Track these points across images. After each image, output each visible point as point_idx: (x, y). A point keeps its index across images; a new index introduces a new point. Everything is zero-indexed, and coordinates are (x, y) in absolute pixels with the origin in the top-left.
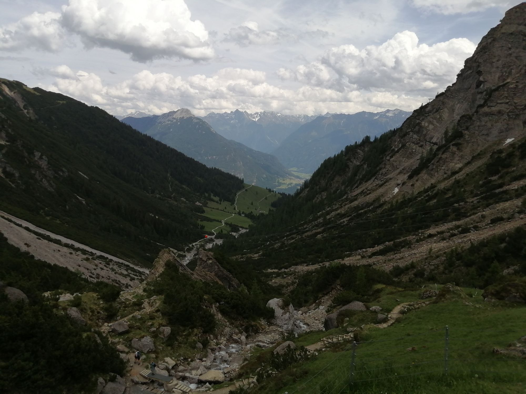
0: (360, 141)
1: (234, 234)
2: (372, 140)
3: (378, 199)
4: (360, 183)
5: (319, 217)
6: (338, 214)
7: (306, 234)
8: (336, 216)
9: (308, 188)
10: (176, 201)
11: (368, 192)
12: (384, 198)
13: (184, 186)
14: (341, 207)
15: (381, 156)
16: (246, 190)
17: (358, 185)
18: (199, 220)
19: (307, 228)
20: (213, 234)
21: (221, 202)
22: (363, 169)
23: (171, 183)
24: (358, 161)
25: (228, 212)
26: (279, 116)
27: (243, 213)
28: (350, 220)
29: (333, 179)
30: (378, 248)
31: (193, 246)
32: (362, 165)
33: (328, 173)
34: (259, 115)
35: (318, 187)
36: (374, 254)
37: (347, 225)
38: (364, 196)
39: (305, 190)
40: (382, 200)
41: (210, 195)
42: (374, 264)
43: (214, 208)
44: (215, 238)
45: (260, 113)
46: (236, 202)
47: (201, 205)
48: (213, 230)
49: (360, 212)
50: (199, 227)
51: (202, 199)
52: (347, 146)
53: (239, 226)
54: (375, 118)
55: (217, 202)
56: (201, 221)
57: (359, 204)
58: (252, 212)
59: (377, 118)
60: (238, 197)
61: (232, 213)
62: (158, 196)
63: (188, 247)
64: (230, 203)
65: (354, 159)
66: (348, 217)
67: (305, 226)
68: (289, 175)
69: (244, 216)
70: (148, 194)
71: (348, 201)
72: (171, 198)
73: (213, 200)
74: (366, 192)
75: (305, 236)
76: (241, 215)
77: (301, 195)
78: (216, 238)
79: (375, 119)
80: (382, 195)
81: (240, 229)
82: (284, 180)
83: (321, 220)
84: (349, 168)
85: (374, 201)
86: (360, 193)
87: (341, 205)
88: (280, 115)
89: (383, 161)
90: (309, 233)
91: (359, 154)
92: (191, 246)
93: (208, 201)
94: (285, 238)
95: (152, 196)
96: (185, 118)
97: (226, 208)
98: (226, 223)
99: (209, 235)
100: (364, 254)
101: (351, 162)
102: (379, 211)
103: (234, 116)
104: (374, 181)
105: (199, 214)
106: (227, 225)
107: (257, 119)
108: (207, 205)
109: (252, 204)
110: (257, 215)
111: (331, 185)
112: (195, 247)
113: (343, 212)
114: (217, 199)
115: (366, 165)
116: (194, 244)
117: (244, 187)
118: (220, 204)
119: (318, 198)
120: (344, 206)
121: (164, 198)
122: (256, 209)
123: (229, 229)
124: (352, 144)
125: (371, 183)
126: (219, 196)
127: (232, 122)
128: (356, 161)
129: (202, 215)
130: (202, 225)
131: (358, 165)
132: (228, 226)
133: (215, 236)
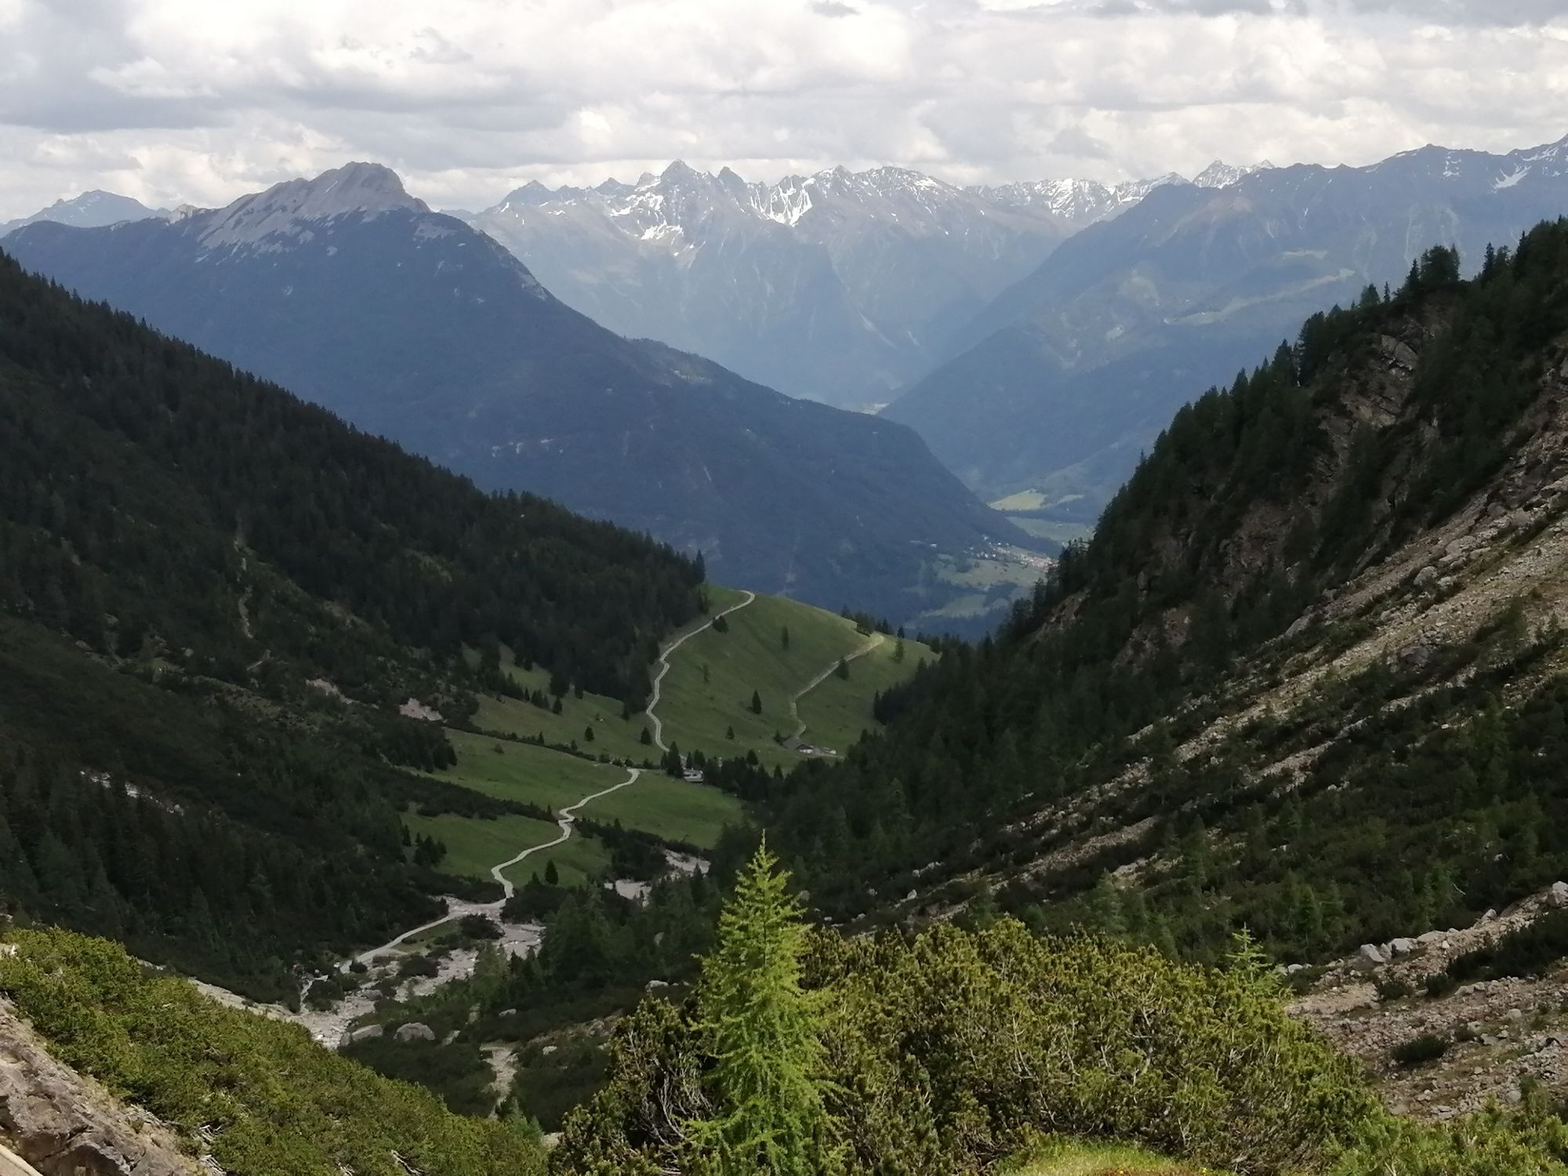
0: (1392, 281)
1: (628, 889)
2: (1470, 269)
3: (1507, 621)
4: (1400, 538)
5: (1134, 757)
6: (1252, 729)
7: (1042, 864)
8: (1237, 738)
9: (1079, 588)
10: (275, 696)
11: (1445, 581)
12: (1547, 609)
13: (335, 610)
14: (1271, 686)
15: (1528, 363)
16: (720, 626)
17: (1386, 545)
18: (413, 806)
19: (1049, 824)
20: (497, 892)
21: (563, 701)
22: (1418, 450)
23: (249, 589)
24: (1384, 405)
25: (604, 760)
26: (928, 194)
27: (697, 761)
28: (1323, 760)
29: (1232, 525)
30: (1492, 927)
31: (359, 969)
32: (1407, 428)
33: (1200, 490)
34: (810, 189)
35: (1142, 579)
36: (1464, 968)
37: (1306, 791)
38: (1421, 611)
39: (1067, 602)
40: (1534, 627)
41: (492, 659)
42: (1464, 1036)
43: (513, 737)
44: (505, 916)
45: (811, 181)
46: (657, 697)
47: (434, 717)
48: (496, 871)
49: (1393, 706)
50: (409, 852)
51: (443, 686)
52: (1318, 317)
53: (667, 838)
54: (1501, 185)
55: (537, 700)
56: (422, 813)
57: (1384, 655)
58: (752, 757)
59: (1510, 181)
60: (667, 666)
61: (629, 764)
62: (159, 667)
63: (325, 978)
64: (619, 704)
65: (1363, 392)
66: (1314, 742)
67: (1040, 817)
68: (996, 538)
69: (699, 776)
70: (96, 658)
71: (1314, 645)
72: (241, 679)
73: (513, 692)
74: (1430, 583)
75: (1037, 877)
76: (680, 775)
77: (1039, 636)
78: (515, 913)
79: (1501, 190)
80: (1535, 595)
81: (672, 858)
82: (964, 569)
83: (1138, 773)
84: (1333, 455)
85: (1482, 636)
86: (1395, 590)
87: (1274, 670)
88: (932, 188)
89: (1537, 393)
90: (1060, 859)
91: (1394, 365)
92: (345, 968)
93: (481, 697)
94: (913, 895)
95: (122, 671)
96: (367, 219)
97: (589, 735)
98: (582, 826)
99: (468, 897)
100: (1401, 970)
101: (1343, 412)
102: (1516, 696)
103: (660, 198)
104: (1484, 513)
105: (414, 772)
106: (584, 835)
107: (795, 215)
108: (474, 720)
109: (756, 707)
110: (785, 772)
111: (1219, 562)
112: (373, 971)
113: (1281, 714)
114: (535, 679)
115: (1435, 423)
116: (365, 958)
117: (703, 608)
118: (558, 709)
119: (1138, 647)
120: (1291, 675)
121: (196, 680)
122: (778, 739)
123: (599, 857)
124: (1345, 306)
125: (1464, 527)
126: (547, 663)
127: (649, 234)
128: (1376, 406)
129: (439, 776)
130: (429, 839)
131: (1385, 430)
132: (596, 843)
133: (502, 903)
